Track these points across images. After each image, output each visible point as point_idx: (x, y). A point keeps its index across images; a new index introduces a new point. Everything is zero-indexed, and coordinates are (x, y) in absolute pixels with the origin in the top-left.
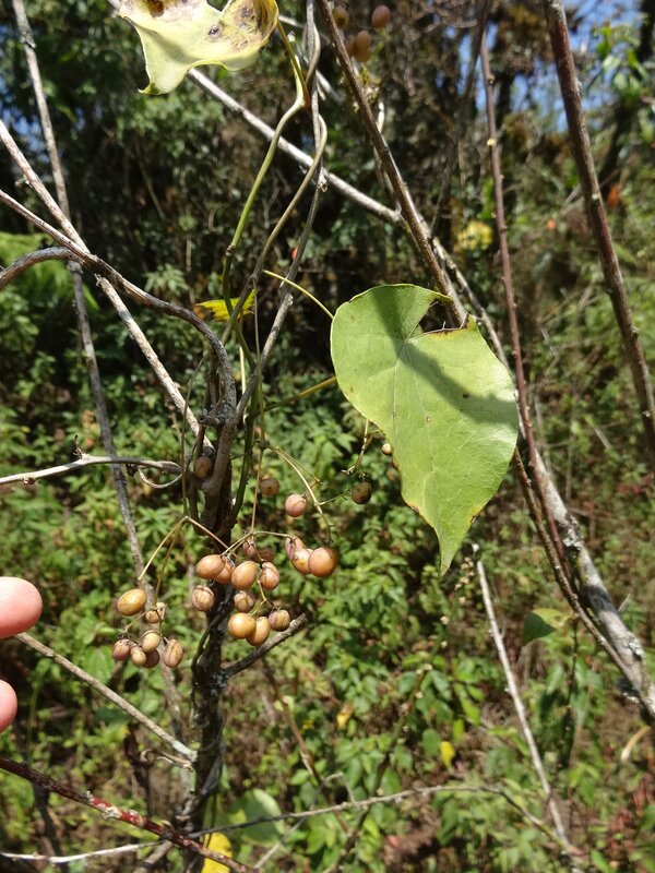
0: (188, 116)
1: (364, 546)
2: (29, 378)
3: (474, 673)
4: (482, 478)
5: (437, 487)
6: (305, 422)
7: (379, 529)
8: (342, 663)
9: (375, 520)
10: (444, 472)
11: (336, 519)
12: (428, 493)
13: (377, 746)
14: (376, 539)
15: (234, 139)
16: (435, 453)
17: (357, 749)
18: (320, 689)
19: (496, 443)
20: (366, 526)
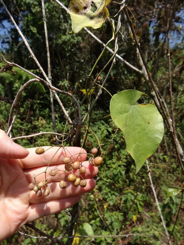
0: (72, 40)
1: (113, 159)
2: (23, 107)
3: (141, 197)
4: (151, 147)
5: (137, 148)
6: (98, 124)
7: (117, 155)
8: (106, 191)
9: (116, 152)
10: (140, 144)
11: (106, 151)
12: (134, 149)
13: (115, 215)
14: (116, 158)
15: (83, 46)
16: (137, 138)
17: (110, 215)
18: (100, 198)
19: (156, 138)
20: (113, 154)
